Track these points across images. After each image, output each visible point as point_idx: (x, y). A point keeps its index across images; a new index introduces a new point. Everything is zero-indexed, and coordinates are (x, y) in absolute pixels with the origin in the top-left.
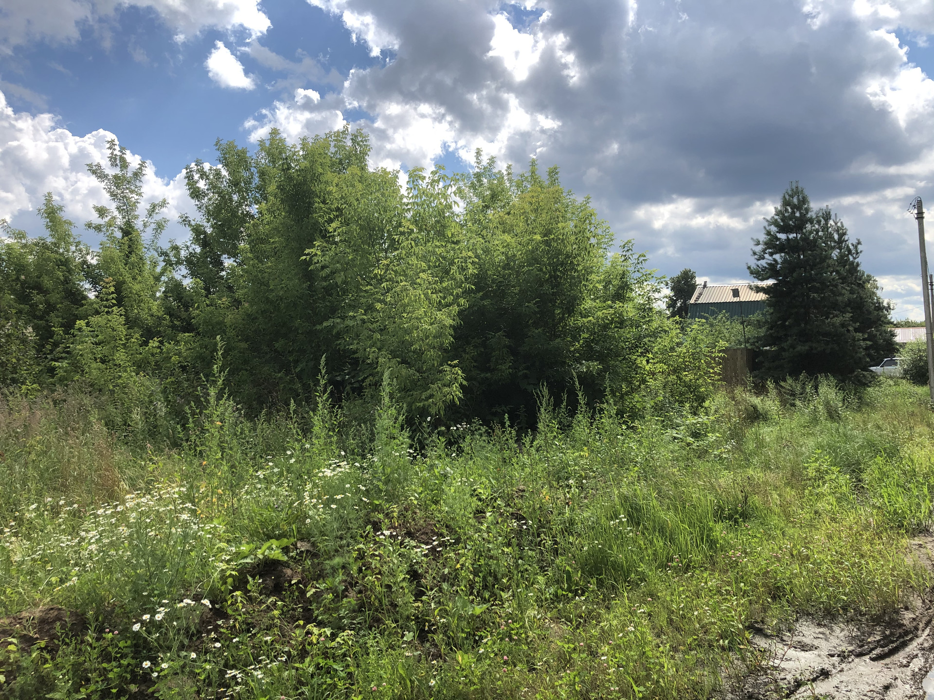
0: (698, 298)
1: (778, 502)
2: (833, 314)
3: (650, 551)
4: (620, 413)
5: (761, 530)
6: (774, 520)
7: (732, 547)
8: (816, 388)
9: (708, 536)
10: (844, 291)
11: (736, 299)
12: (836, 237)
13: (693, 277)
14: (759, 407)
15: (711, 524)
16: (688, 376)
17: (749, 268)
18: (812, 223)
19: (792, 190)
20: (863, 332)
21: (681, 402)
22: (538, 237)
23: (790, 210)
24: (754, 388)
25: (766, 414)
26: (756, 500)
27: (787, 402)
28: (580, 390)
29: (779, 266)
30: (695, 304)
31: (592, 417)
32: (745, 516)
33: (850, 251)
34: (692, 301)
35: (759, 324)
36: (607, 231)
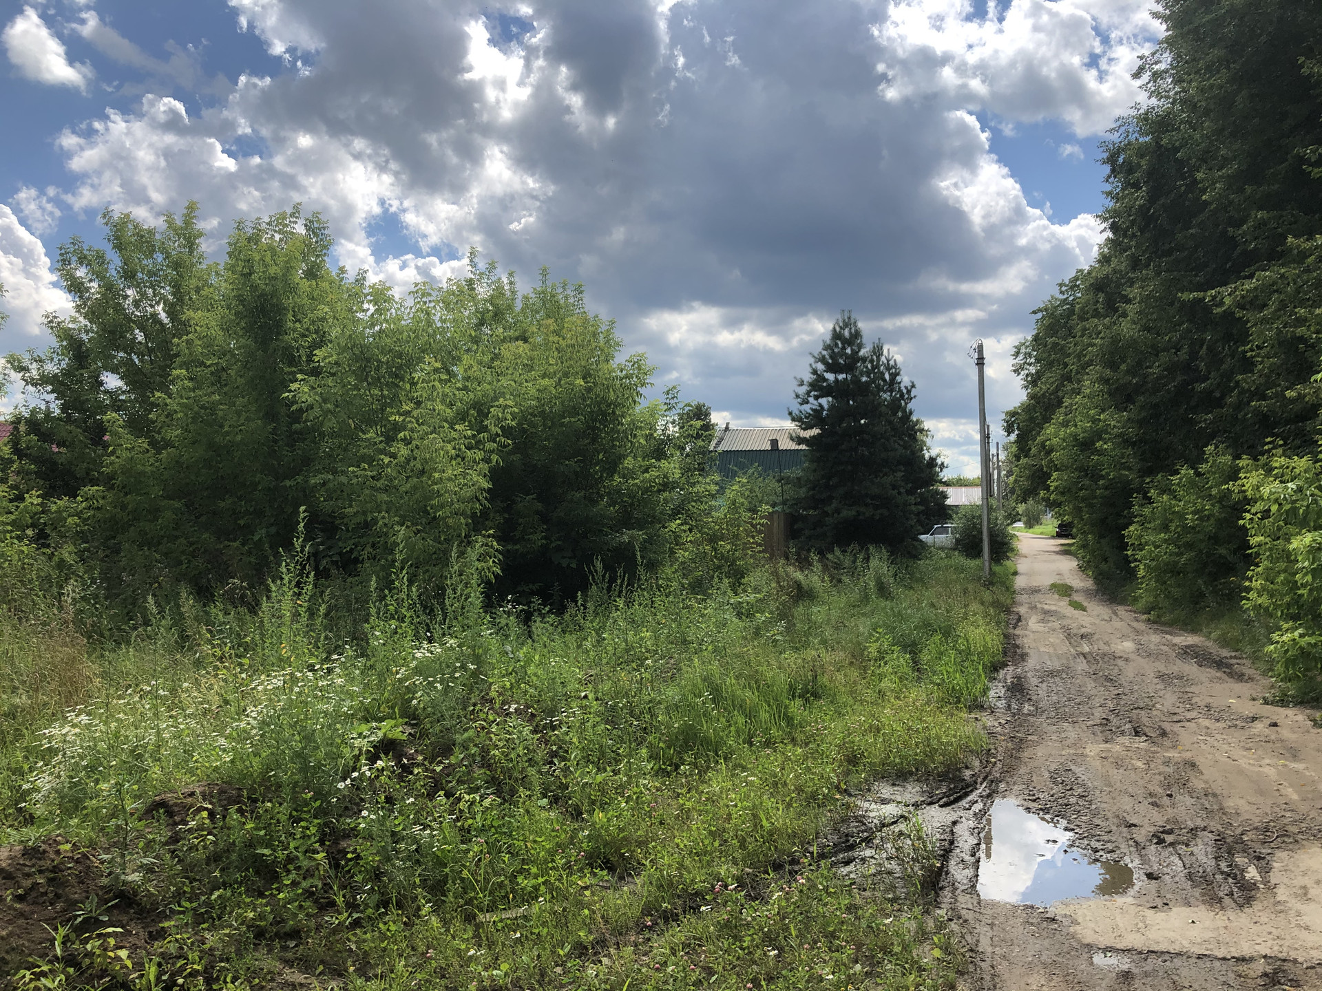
0: (719, 444)
2: (883, 472)
8: (867, 561)
10: (896, 446)
12: (888, 377)
14: (804, 584)
17: (790, 413)
18: (864, 362)
19: (844, 321)
23: (840, 345)
24: (797, 561)
25: (811, 591)
27: (834, 577)
29: (825, 413)
33: (902, 395)
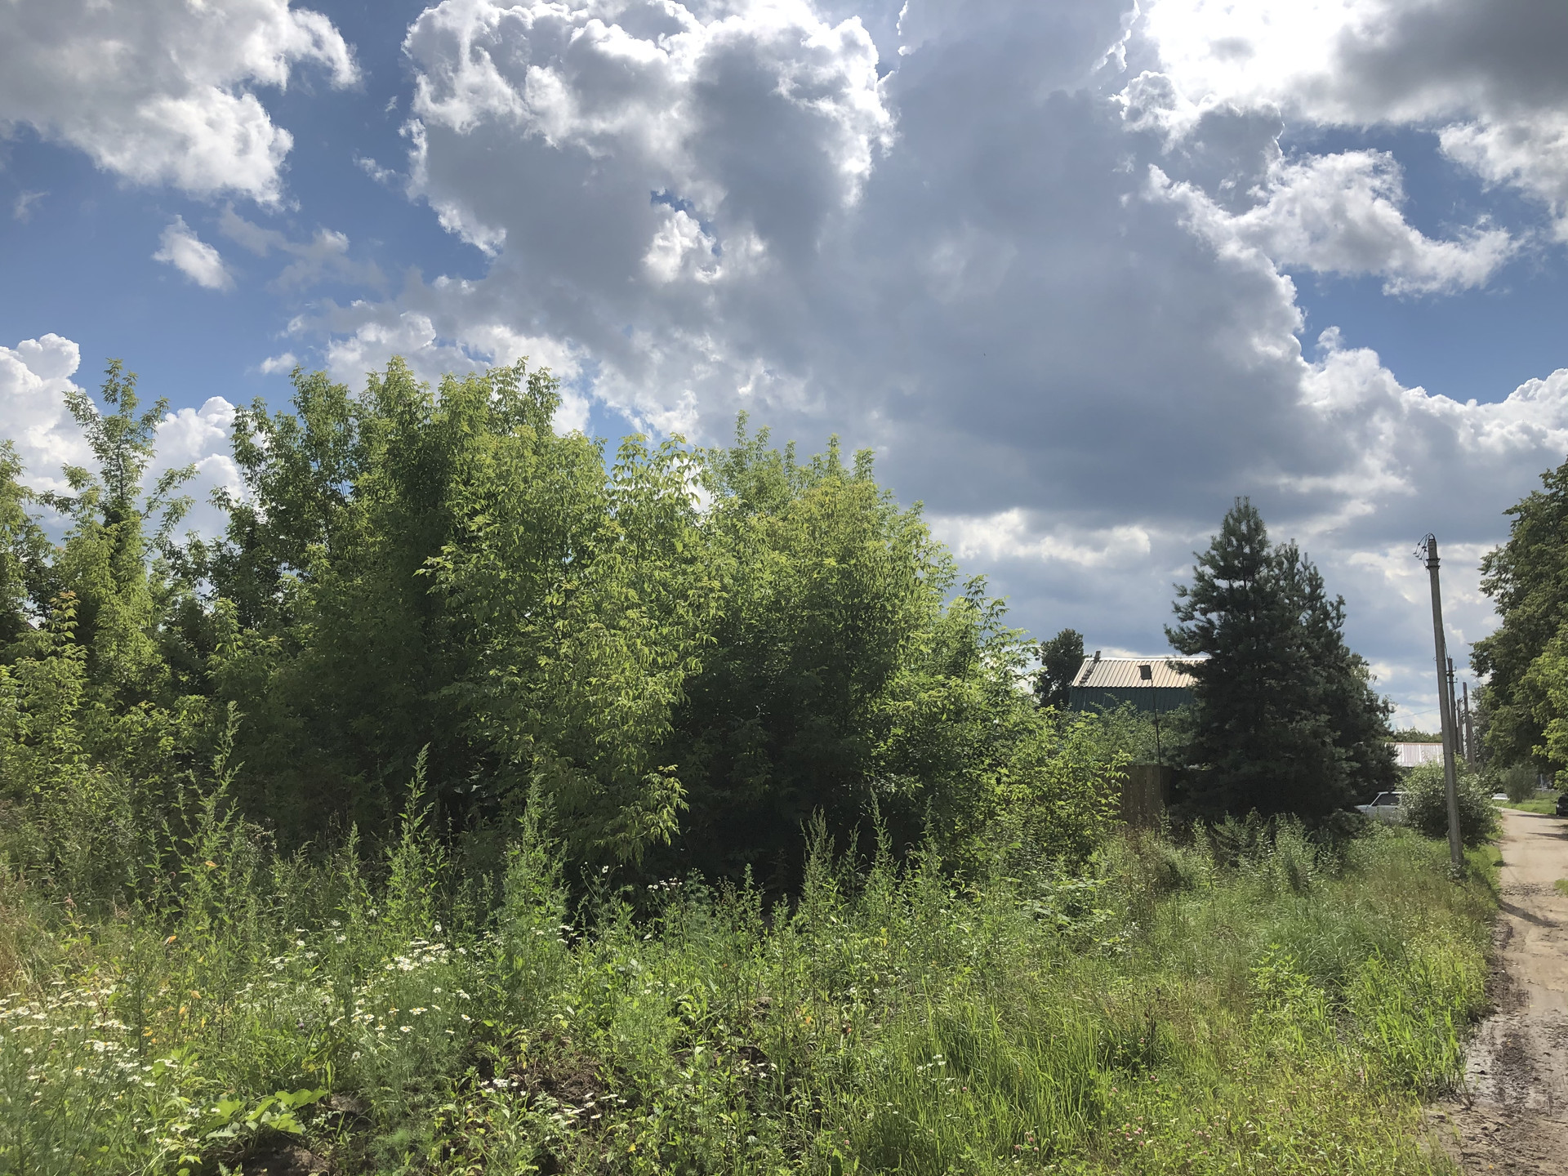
0: (1085, 678)
1: (1208, 1036)
2: (1300, 714)
3: (984, 1122)
4: (948, 868)
5: (1178, 1086)
6: (1200, 1068)
7: (1128, 1117)
8: (1273, 838)
9: (1086, 1095)
11: (1146, 683)
12: (1307, 590)
13: (1079, 644)
14: (1180, 866)
15: (1092, 1072)
16: (1065, 809)
17: (1168, 632)
18: (1269, 565)
19: (1239, 510)
20: (1347, 747)
21: (1051, 853)
22: (831, 562)
23: (1235, 543)
24: (1172, 832)
25: (1190, 878)
26: (1170, 1031)
27: (1226, 857)
28: (881, 825)
29: (1216, 631)
30: (1080, 689)
31: (900, 875)
32: (1151, 1060)
33: (1327, 615)
34: (1076, 683)
35: (1183, 727)
36: (946, 560)
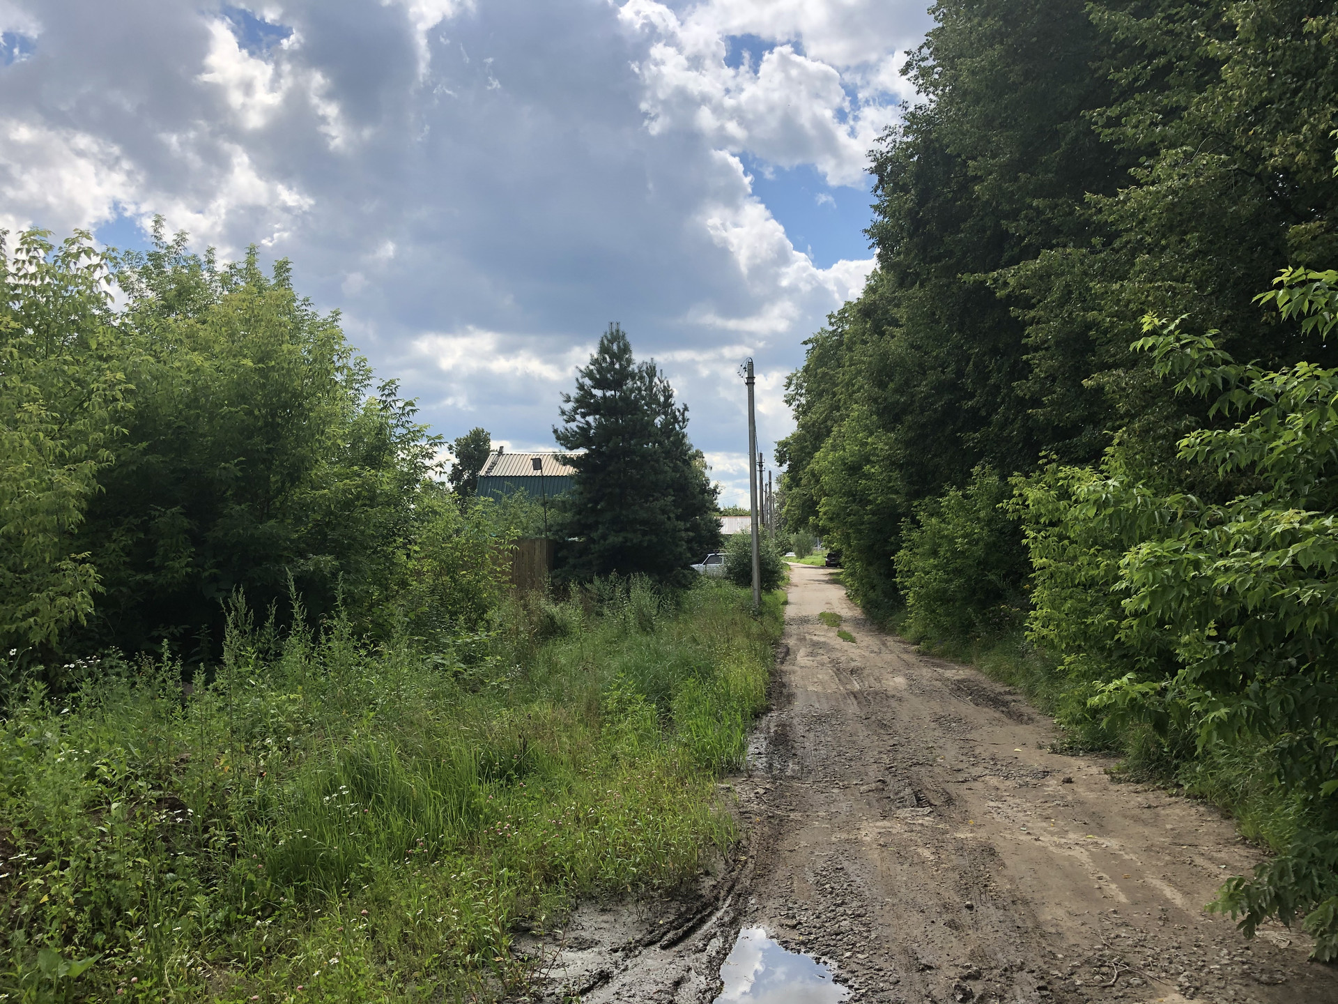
0: (490, 469)
1: (568, 747)
2: (653, 496)
3: (382, 836)
4: (358, 633)
5: (542, 789)
6: (562, 773)
7: (502, 818)
8: (628, 591)
9: (468, 805)
10: (667, 468)
11: (538, 473)
12: (662, 399)
13: (487, 441)
14: (557, 618)
15: (474, 786)
16: (466, 577)
17: (555, 431)
18: (633, 379)
19: (612, 333)
20: (685, 521)
21: (453, 614)
22: (249, 363)
23: (608, 359)
24: (553, 592)
25: (565, 626)
26: (538, 747)
27: (593, 612)
28: (297, 599)
29: (592, 431)
30: (487, 478)
31: (315, 639)
32: (522, 771)
33: (675, 418)
34: (482, 473)
35: (564, 507)
36: (362, 364)
